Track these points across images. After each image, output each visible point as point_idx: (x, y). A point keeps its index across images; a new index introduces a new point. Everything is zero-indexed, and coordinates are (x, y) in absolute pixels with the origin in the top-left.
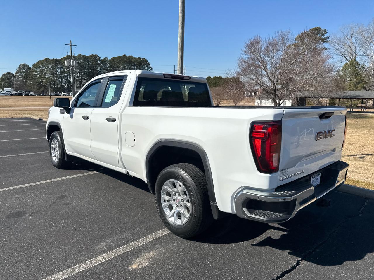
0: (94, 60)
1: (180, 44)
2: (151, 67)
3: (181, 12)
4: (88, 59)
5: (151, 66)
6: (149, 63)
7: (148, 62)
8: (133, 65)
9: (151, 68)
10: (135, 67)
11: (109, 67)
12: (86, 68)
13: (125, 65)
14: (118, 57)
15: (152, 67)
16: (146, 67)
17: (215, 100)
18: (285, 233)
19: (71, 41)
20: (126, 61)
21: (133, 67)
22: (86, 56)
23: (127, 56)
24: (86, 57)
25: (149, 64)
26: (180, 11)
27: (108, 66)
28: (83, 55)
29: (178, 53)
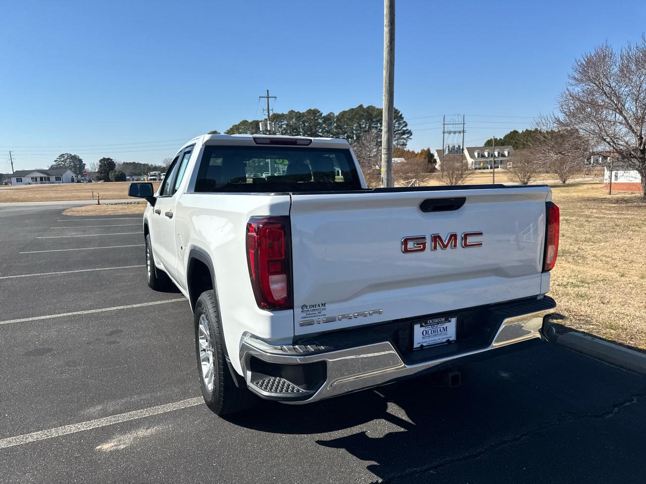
0: (312, 118)
1: (387, 80)
2: (405, 122)
3: (387, 24)
4: (303, 117)
5: (404, 120)
6: (401, 115)
7: (400, 113)
8: (374, 122)
9: (404, 124)
10: (377, 124)
11: (336, 128)
12: (300, 132)
13: (361, 123)
14: (349, 110)
15: (407, 122)
16: (396, 122)
17: (519, 174)
18: (403, 430)
19: (268, 91)
20: (363, 116)
21: (375, 124)
22: (301, 112)
23: (365, 106)
24: (301, 114)
25: (401, 117)
26: (385, 23)
27: (335, 126)
28: (296, 111)
29: (384, 97)
